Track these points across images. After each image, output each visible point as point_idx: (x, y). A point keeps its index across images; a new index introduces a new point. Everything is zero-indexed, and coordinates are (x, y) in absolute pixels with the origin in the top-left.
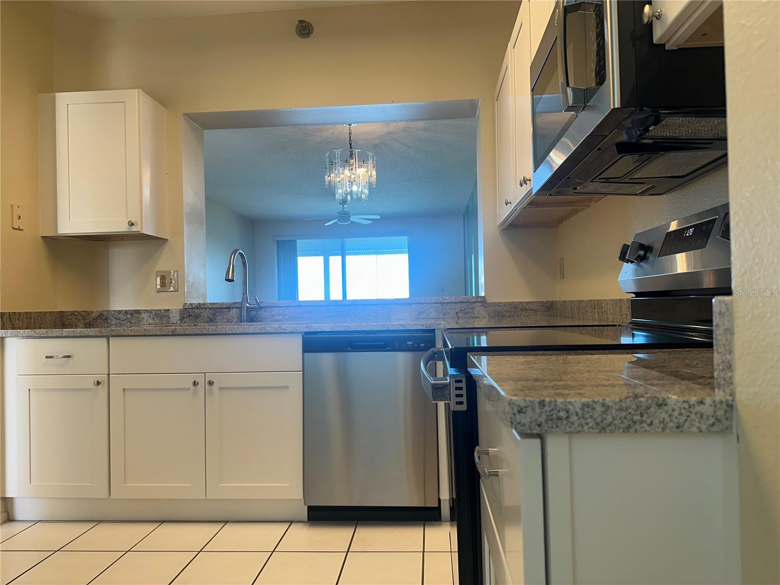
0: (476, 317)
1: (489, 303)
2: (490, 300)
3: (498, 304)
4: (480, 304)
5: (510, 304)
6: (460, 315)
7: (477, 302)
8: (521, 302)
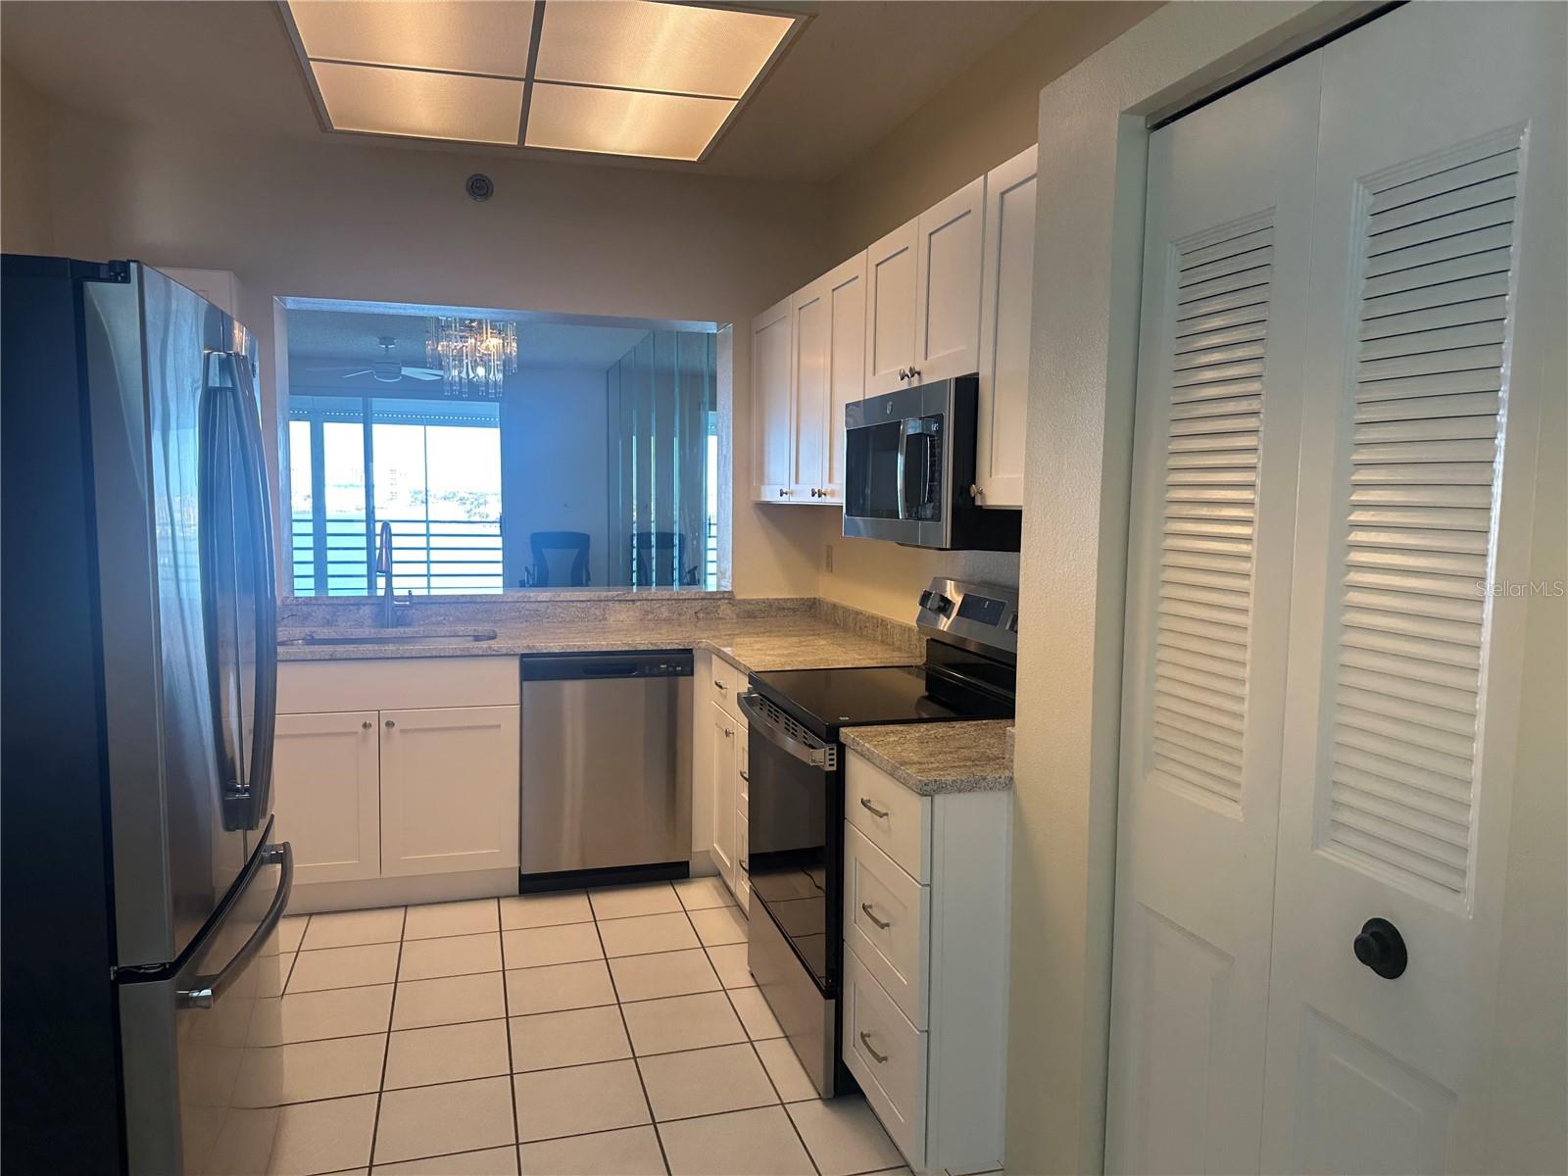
0: (721, 619)
1: (739, 600)
2: (739, 596)
3: (748, 602)
4: (727, 601)
5: (763, 601)
6: (701, 615)
7: (723, 598)
8: (776, 599)
